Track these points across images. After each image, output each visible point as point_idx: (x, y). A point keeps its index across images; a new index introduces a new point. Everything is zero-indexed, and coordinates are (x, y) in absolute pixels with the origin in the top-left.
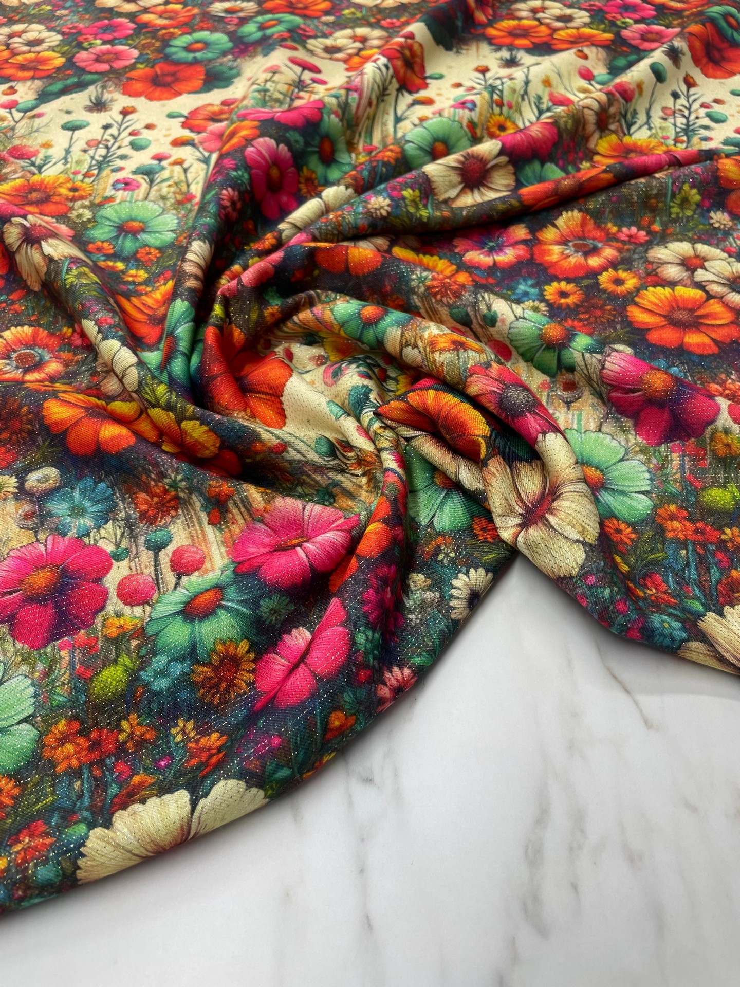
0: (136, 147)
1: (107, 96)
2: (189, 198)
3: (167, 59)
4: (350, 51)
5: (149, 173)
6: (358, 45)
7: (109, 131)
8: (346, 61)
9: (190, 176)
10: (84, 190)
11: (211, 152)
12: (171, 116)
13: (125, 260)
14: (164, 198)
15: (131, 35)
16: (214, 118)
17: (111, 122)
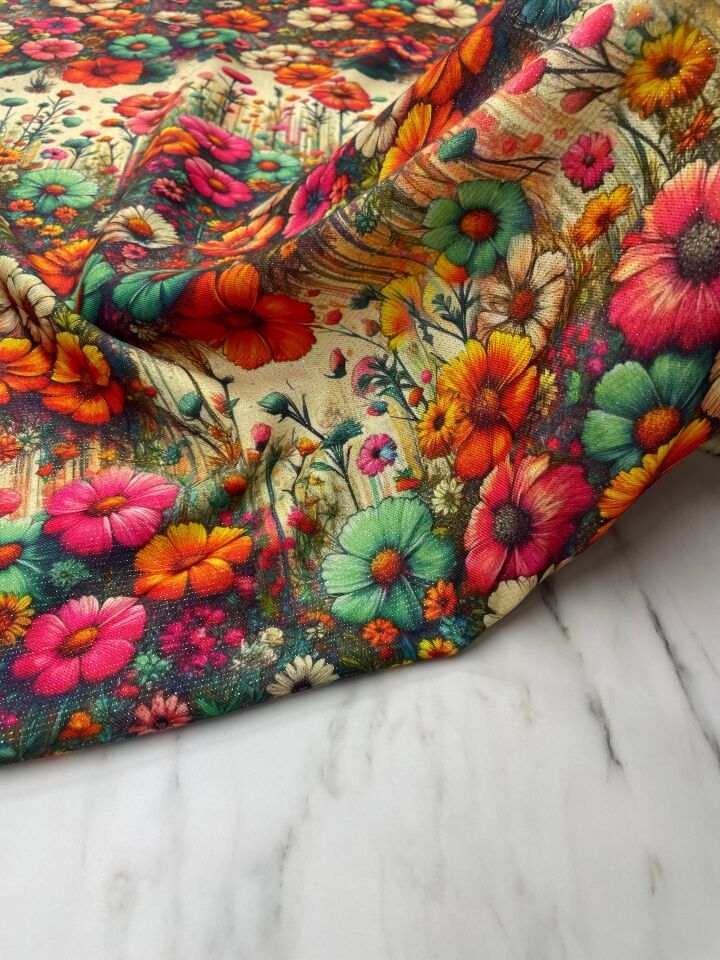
0: (67, 123)
1: (47, 80)
2: (112, 170)
3: (110, 54)
4: (281, 63)
5: (77, 147)
6: (289, 58)
7: (45, 109)
8: (275, 71)
9: (115, 152)
10: (14, 156)
11: (138, 134)
12: (105, 101)
13: (43, 216)
14: (88, 168)
15: (79, 32)
16: (145, 106)
17: (47, 101)
